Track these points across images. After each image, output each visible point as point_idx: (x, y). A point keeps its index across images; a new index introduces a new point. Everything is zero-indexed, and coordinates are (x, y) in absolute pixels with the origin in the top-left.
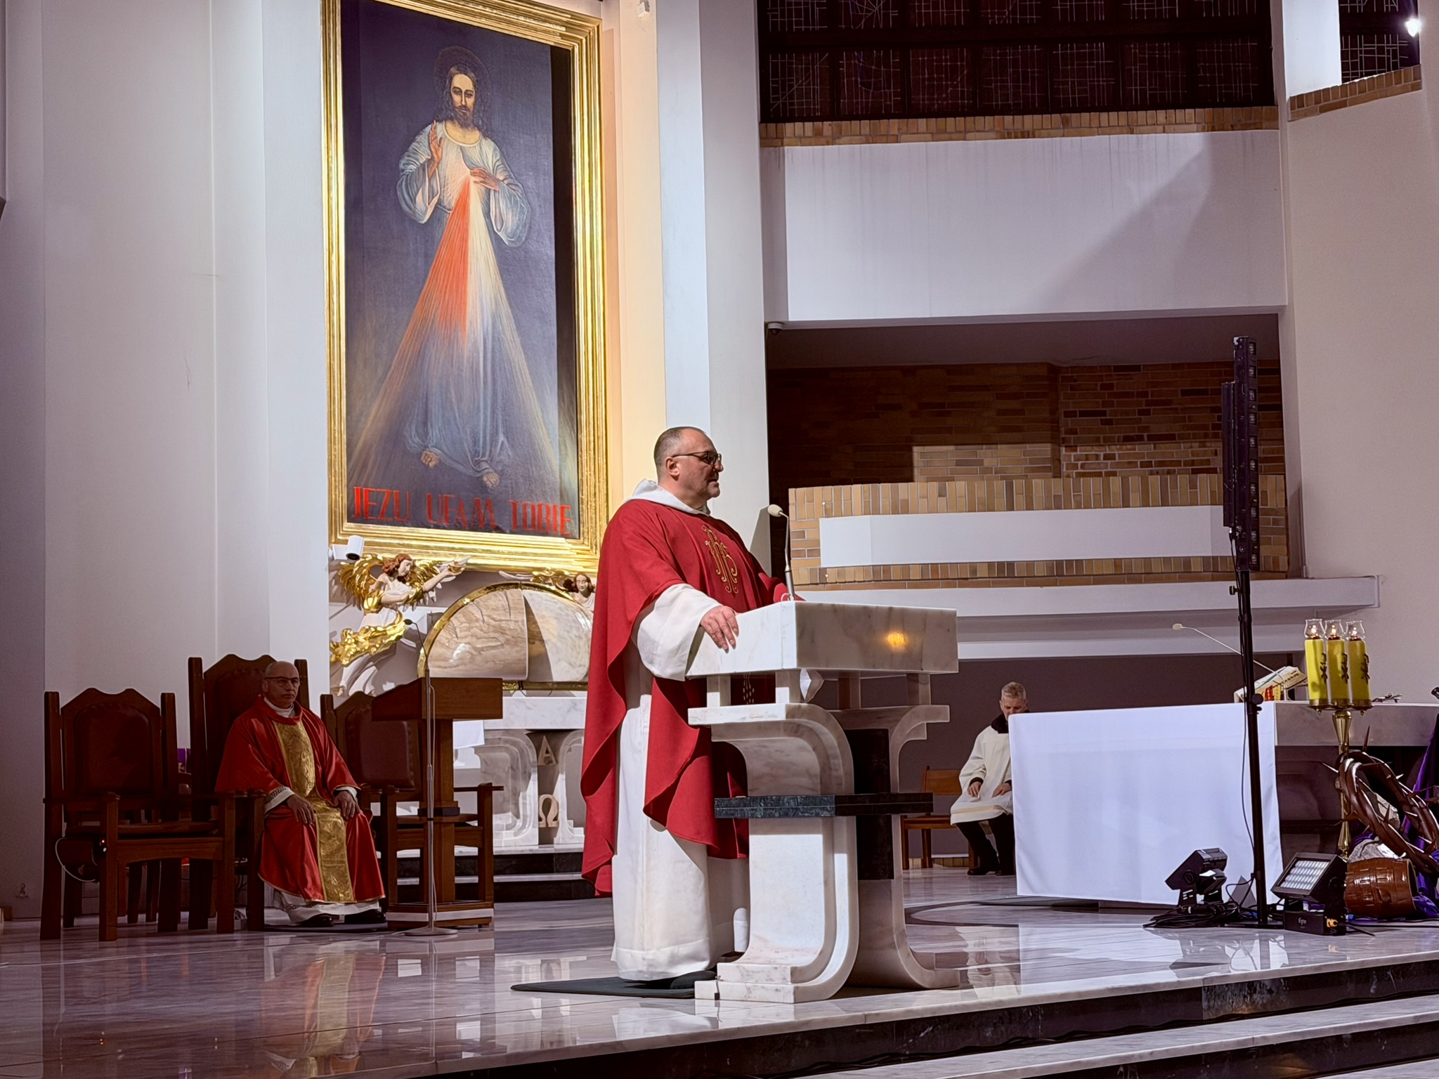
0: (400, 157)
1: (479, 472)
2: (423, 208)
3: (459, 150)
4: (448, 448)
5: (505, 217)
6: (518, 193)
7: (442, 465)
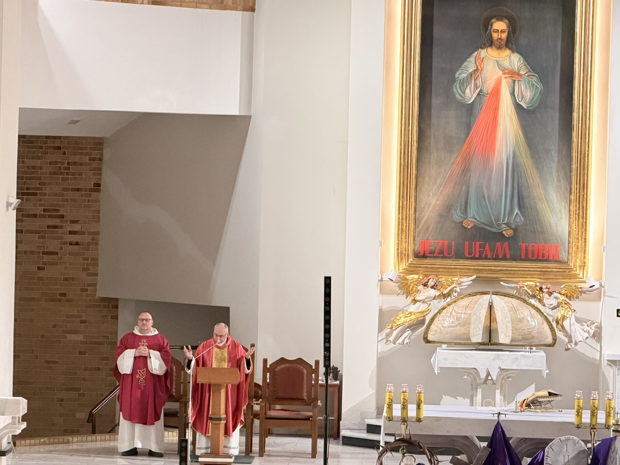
2: (470, 96)
3: (495, 62)
4: (480, 218)
5: (524, 94)
6: (535, 80)
7: (475, 227)
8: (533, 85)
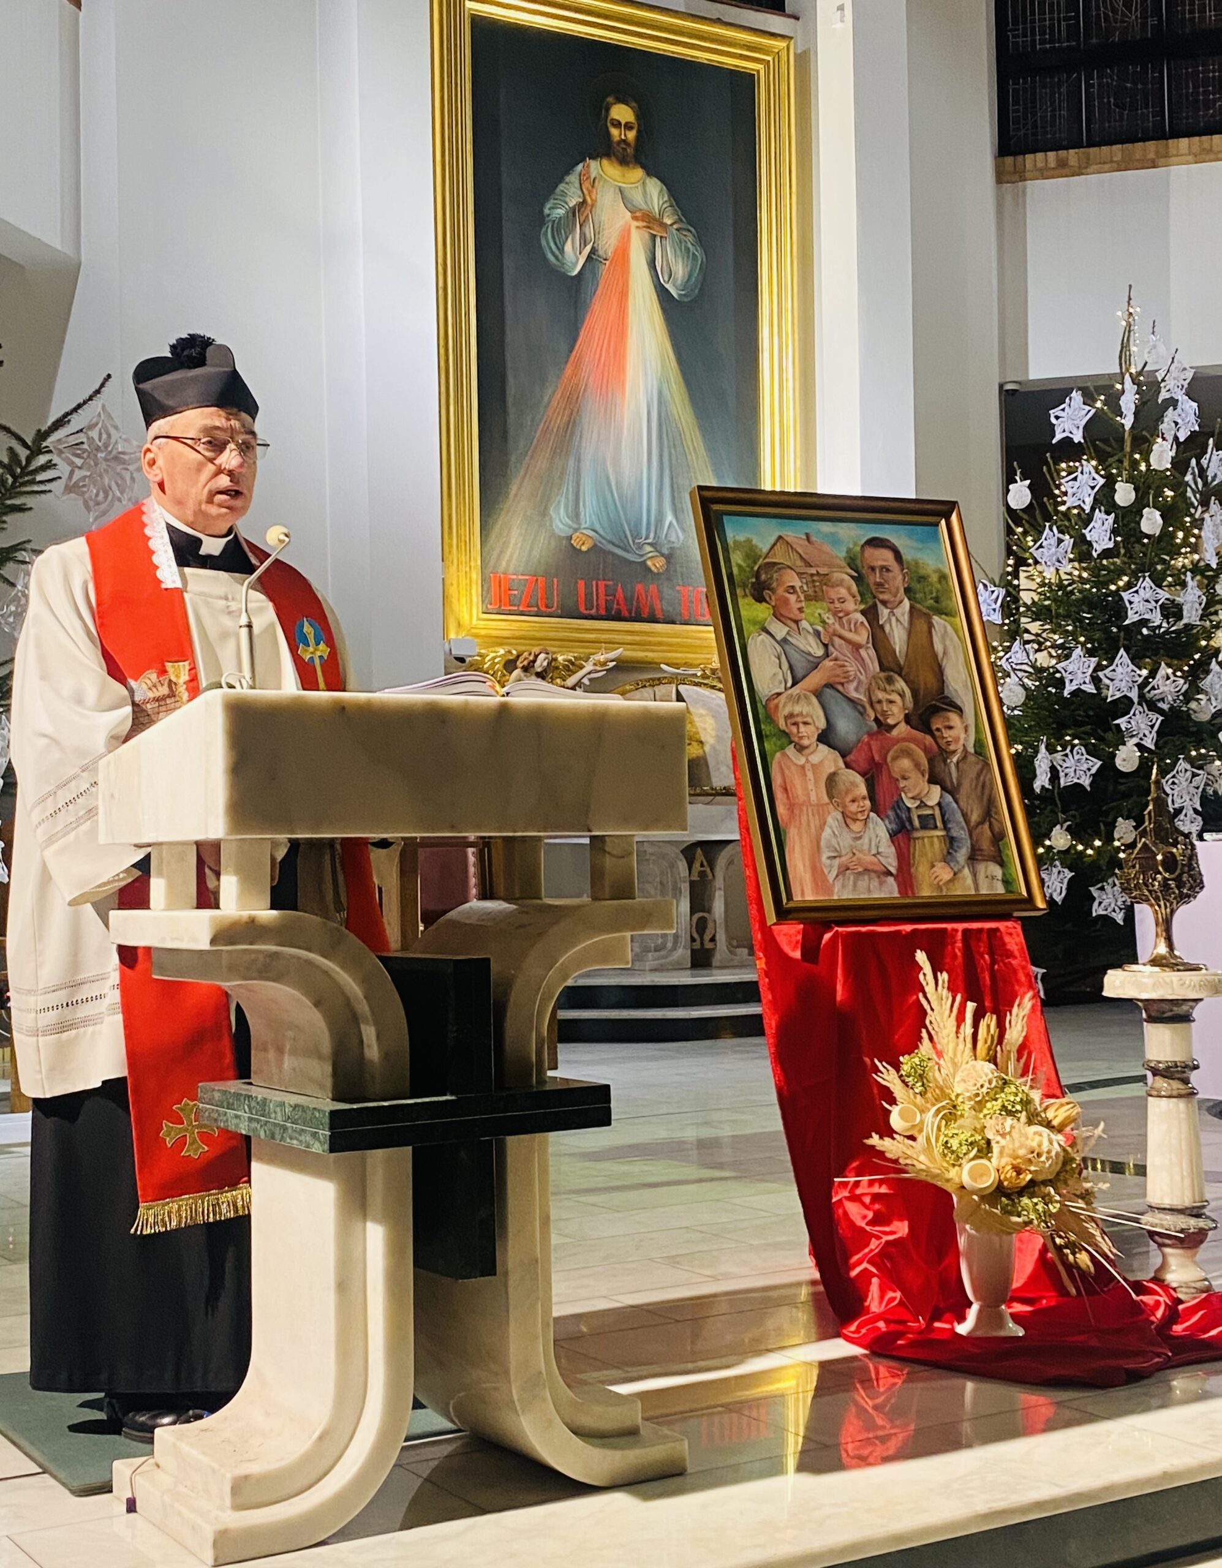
2: (574, 259)
3: (617, 190)
5: (674, 268)
6: (690, 239)
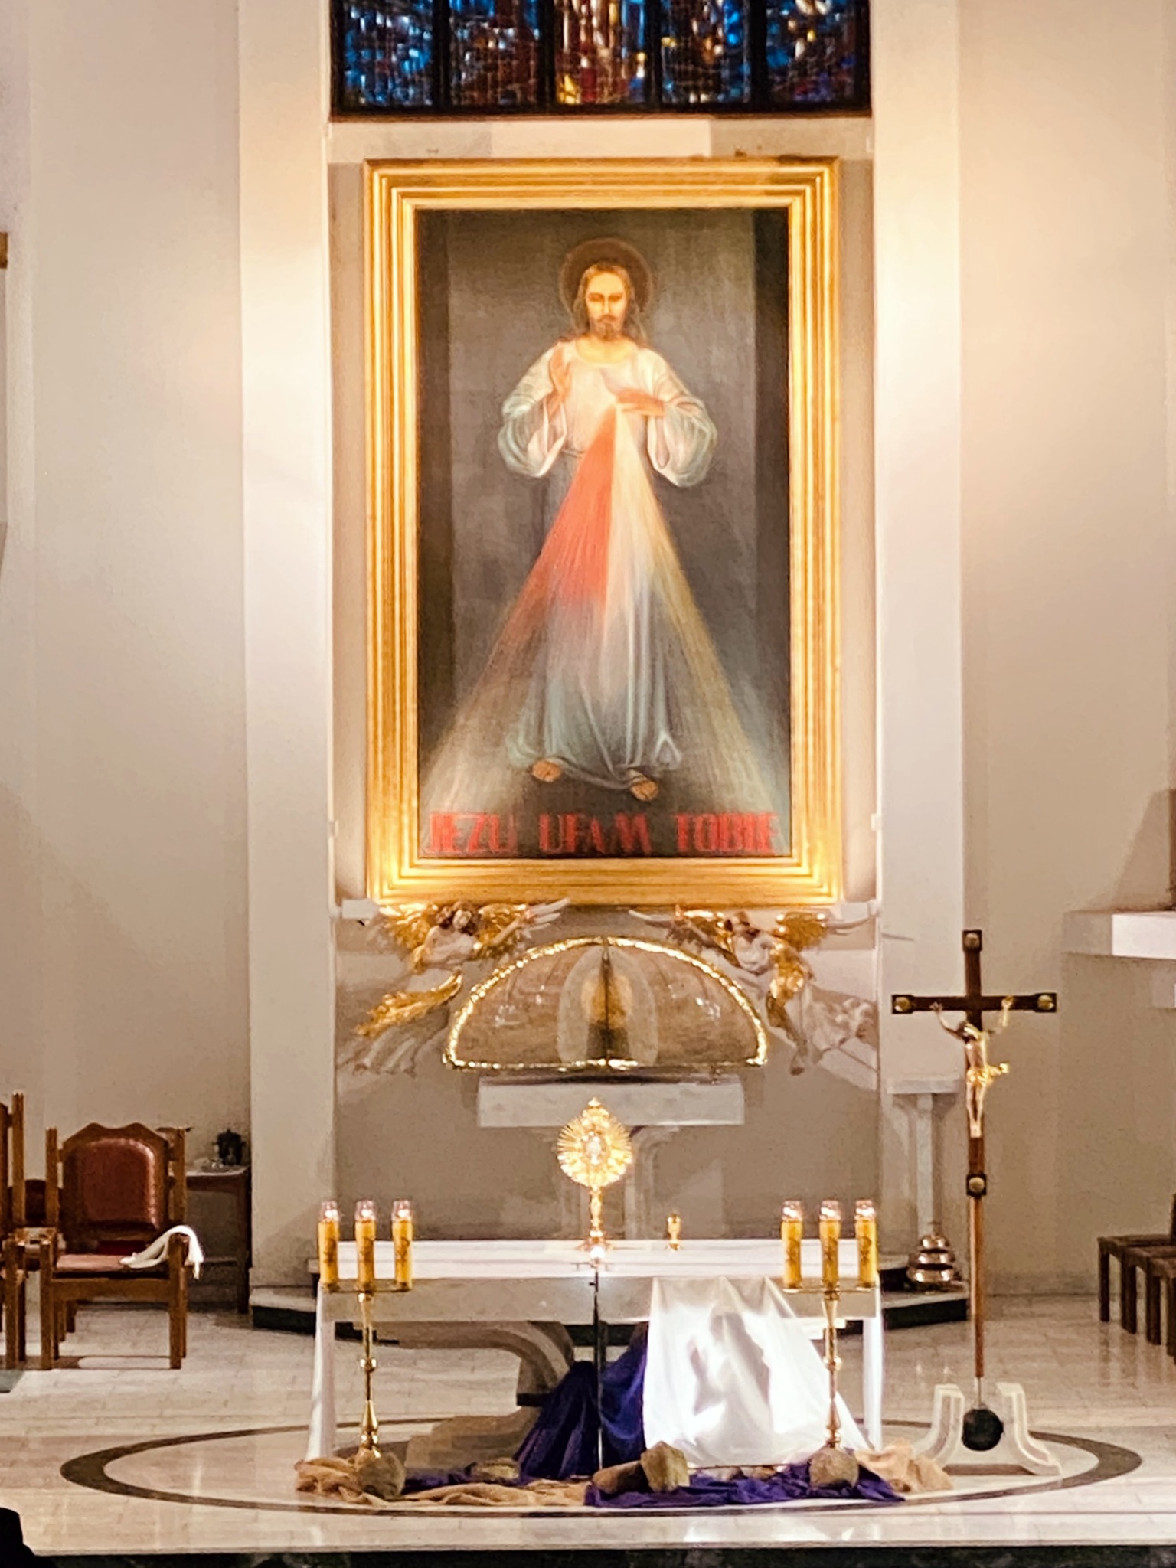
0: (506, 395)
1: (624, 783)
2: (540, 457)
4: (576, 756)
5: (671, 451)
6: (696, 414)
7: (565, 780)
8: (692, 427)
